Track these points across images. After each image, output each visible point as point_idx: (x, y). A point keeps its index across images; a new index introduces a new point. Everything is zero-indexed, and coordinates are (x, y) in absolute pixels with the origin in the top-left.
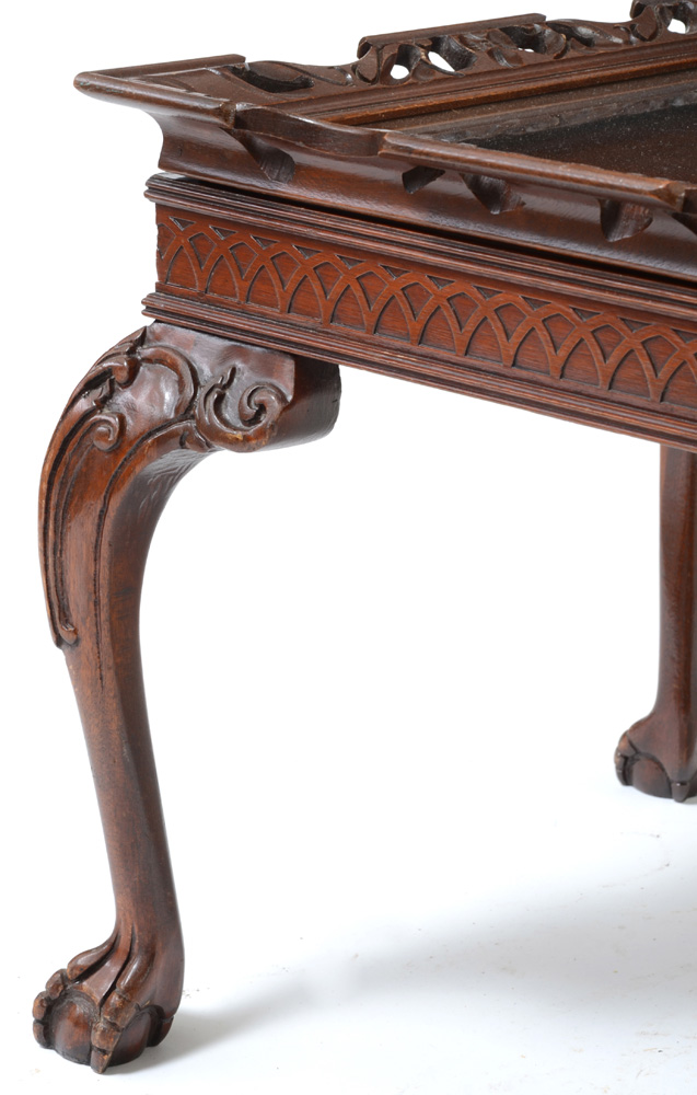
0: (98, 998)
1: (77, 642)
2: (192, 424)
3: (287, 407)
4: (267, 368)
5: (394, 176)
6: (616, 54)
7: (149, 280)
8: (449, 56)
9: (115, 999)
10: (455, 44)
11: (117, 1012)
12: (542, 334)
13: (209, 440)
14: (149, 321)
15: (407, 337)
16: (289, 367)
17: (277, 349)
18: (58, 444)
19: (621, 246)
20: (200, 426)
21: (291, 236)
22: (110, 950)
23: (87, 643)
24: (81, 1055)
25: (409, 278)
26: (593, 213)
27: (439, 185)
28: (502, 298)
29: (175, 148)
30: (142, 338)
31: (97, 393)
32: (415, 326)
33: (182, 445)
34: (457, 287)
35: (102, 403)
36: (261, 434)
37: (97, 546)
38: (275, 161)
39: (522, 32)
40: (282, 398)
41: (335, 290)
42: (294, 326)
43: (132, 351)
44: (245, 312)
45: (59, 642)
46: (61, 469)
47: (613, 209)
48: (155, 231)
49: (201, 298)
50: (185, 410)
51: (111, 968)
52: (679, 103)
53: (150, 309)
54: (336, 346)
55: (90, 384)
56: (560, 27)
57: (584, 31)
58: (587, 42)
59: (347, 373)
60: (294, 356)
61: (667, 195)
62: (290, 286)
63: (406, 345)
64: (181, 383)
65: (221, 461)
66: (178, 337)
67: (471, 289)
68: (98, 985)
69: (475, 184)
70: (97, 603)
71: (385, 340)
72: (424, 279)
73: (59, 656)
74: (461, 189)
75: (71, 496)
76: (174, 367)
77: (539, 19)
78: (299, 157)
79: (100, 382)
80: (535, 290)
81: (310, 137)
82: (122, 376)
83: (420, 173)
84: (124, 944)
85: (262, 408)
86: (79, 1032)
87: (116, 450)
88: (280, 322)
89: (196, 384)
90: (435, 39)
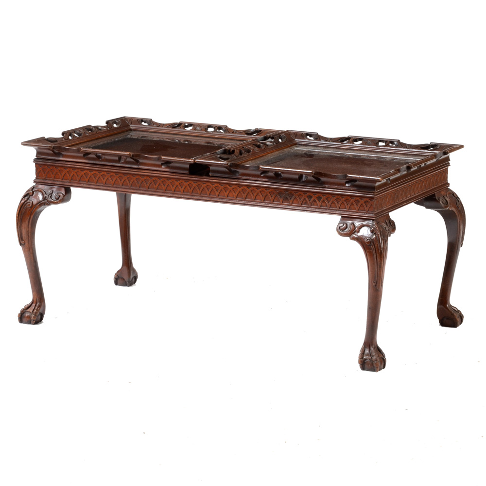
0: (31, 311)
1: (25, 244)
2: (46, 201)
3: (64, 196)
4: (58, 190)
5: (82, 155)
6: (105, 132)
7: (34, 177)
8: (77, 134)
9: (35, 311)
10: (78, 132)
11: (36, 313)
12: (110, 179)
13: (49, 203)
14: (35, 184)
15: (85, 181)
16: (63, 189)
17: (61, 186)
18: (20, 207)
19: (122, 163)
20: (48, 201)
21: (62, 167)
22: (32, 303)
23: (27, 244)
24: (29, 322)
25: (85, 171)
26: (117, 158)
27: (90, 156)
28: (102, 173)
29: (38, 153)
30: (34, 187)
31: (27, 197)
32: (87, 180)
33: (44, 205)
34: (94, 172)
35: (28, 199)
36: (60, 201)
37: (28, 225)
38: (59, 154)
39: (88, 128)
40: (63, 194)
41: (71, 175)
42: (64, 182)
43: (32, 190)
44: (54, 180)
45: (21, 244)
46: (21, 212)
47: (120, 157)
48: (35, 168)
49: (45, 179)
50: (44, 199)
51: (34, 305)
52: (116, 140)
53: (35, 182)
54: (70, 184)
55: (25, 196)
56: (95, 127)
57: (100, 128)
58: (100, 130)
59: (72, 188)
60: (64, 187)
61: (130, 154)
62: (63, 175)
63: (85, 183)
64: (43, 194)
65: (52, 207)
66: (40, 186)
67: (97, 172)
68: (31, 310)
69: (96, 155)
70: (28, 236)
71: (81, 182)
72: (88, 172)
73: (20, 248)
74: (94, 156)
75: (23, 216)
76: (41, 192)
77: (90, 126)
78: (63, 153)
79: (27, 195)
80: (108, 171)
81: (66, 150)
82: (31, 194)
83: (86, 154)
84: (35, 300)
85: (59, 196)
86: (28, 319)
87: (31, 207)
88: (61, 182)
89: (46, 194)
90: (74, 131)
